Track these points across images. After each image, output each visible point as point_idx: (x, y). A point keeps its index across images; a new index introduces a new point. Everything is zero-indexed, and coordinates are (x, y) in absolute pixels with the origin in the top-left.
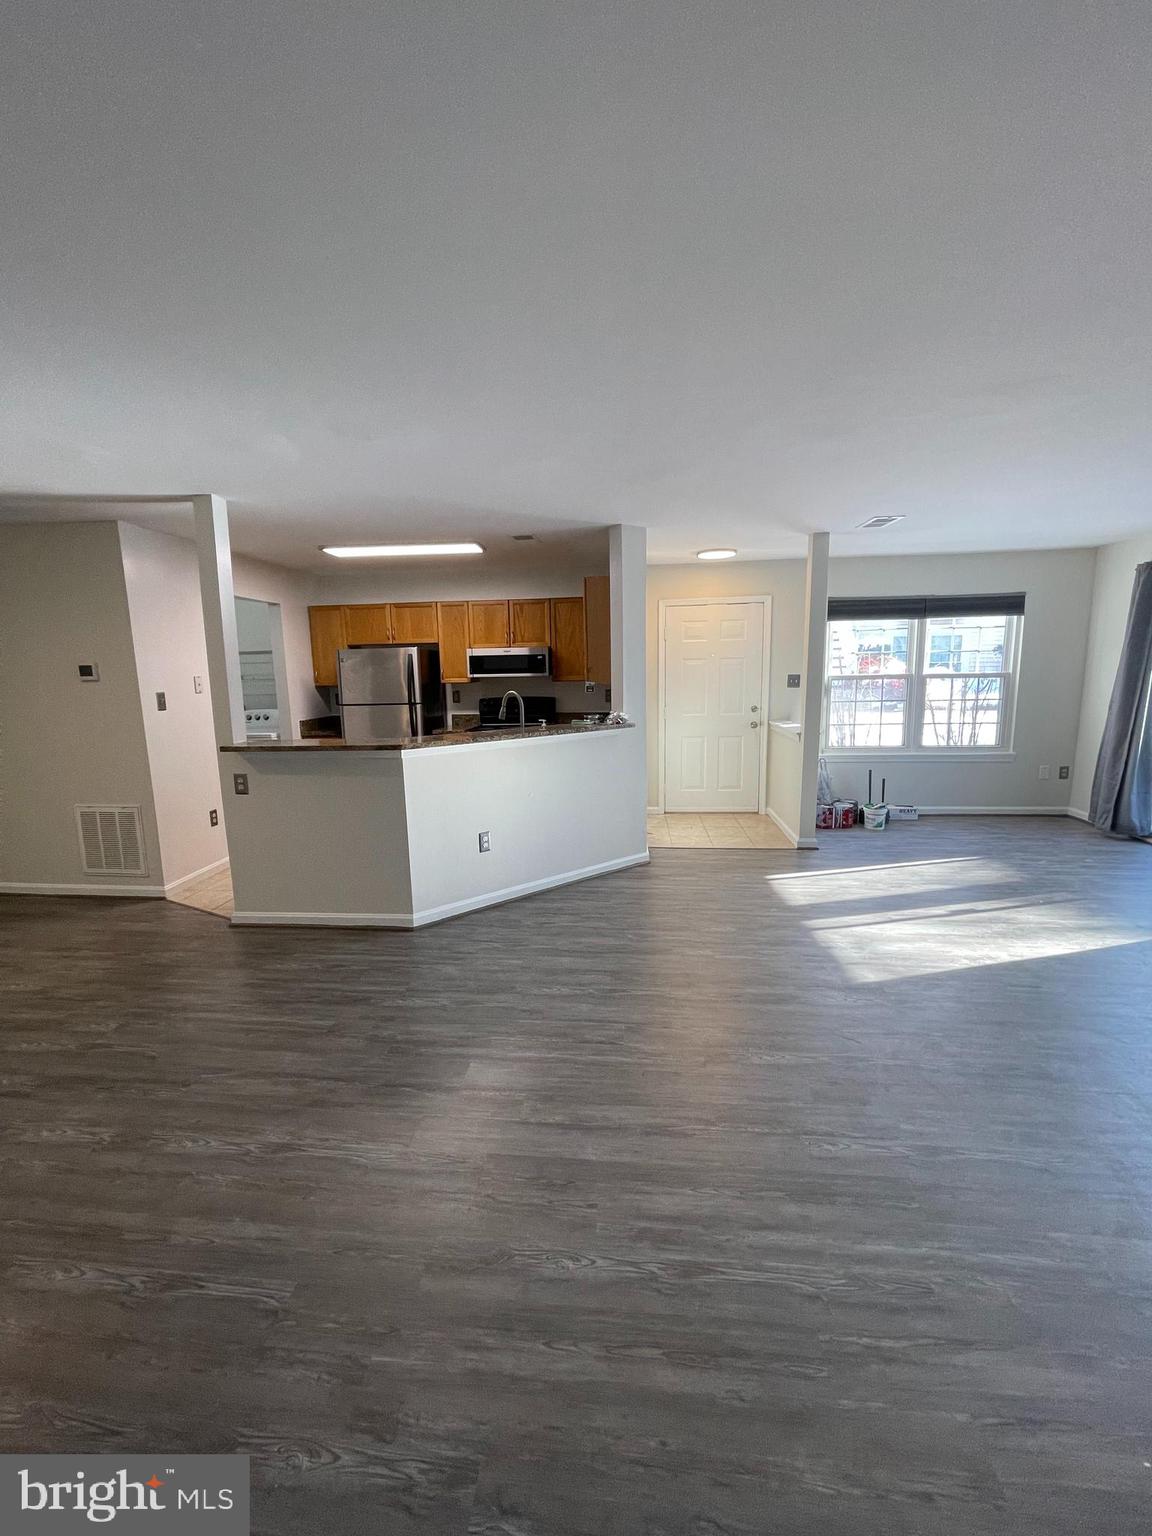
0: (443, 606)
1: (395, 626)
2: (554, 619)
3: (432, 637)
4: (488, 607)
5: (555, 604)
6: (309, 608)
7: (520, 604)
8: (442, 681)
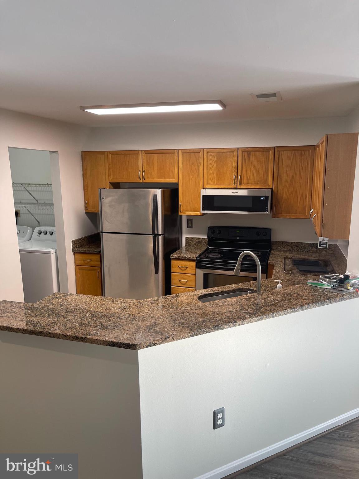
0: (183, 153)
1: (145, 168)
2: (277, 164)
3: (174, 178)
4: (221, 154)
5: (279, 151)
6: (82, 152)
7: (248, 152)
8: (180, 214)
